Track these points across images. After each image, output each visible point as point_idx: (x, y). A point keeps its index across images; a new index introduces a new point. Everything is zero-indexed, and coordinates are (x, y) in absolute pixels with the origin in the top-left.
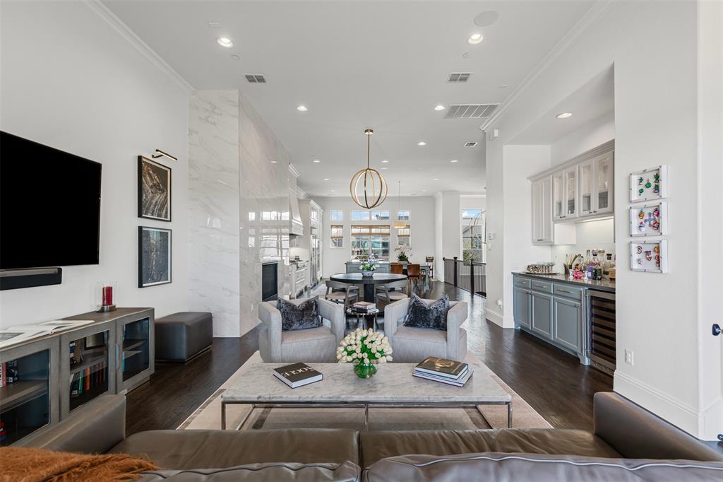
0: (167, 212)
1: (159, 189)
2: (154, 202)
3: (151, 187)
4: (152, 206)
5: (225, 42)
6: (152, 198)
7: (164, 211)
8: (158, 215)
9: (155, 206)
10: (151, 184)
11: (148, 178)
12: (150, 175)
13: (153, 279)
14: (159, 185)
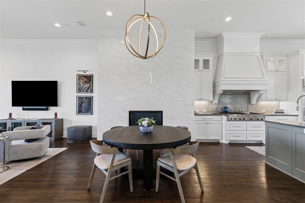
4: (83, 89)
6: (83, 86)
7: (90, 90)
8: (86, 91)
9: (85, 88)
10: (82, 82)
11: (81, 80)
12: (82, 79)
13: (83, 112)
14: (87, 81)
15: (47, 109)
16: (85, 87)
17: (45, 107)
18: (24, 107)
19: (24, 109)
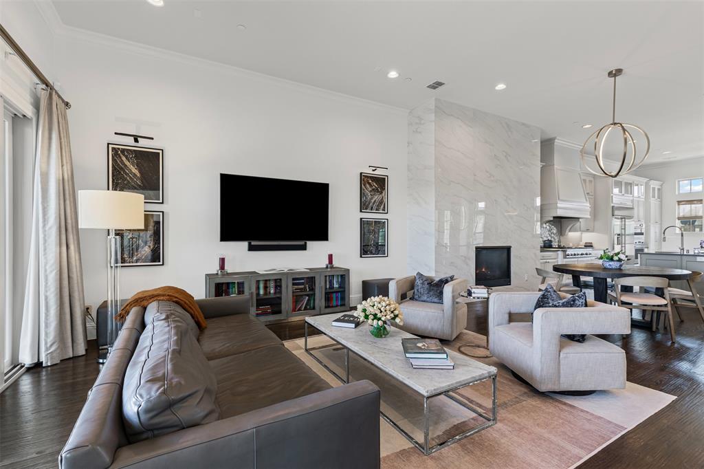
0: (384, 207)
1: (378, 191)
2: (373, 201)
3: (371, 191)
4: (371, 204)
5: (393, 74)
6: (372, 199)
7: (382, 207)
8: (377, 210)
9: (374, 203)
10: (370, 189)
11: (368, 186)
12: (369, 183)
13: (371, 253)
14: (377, 189)
15: (304, 248)
16: (375, 201)
17: (302, 243)
18: (253, 243)
19: (251, 248)
